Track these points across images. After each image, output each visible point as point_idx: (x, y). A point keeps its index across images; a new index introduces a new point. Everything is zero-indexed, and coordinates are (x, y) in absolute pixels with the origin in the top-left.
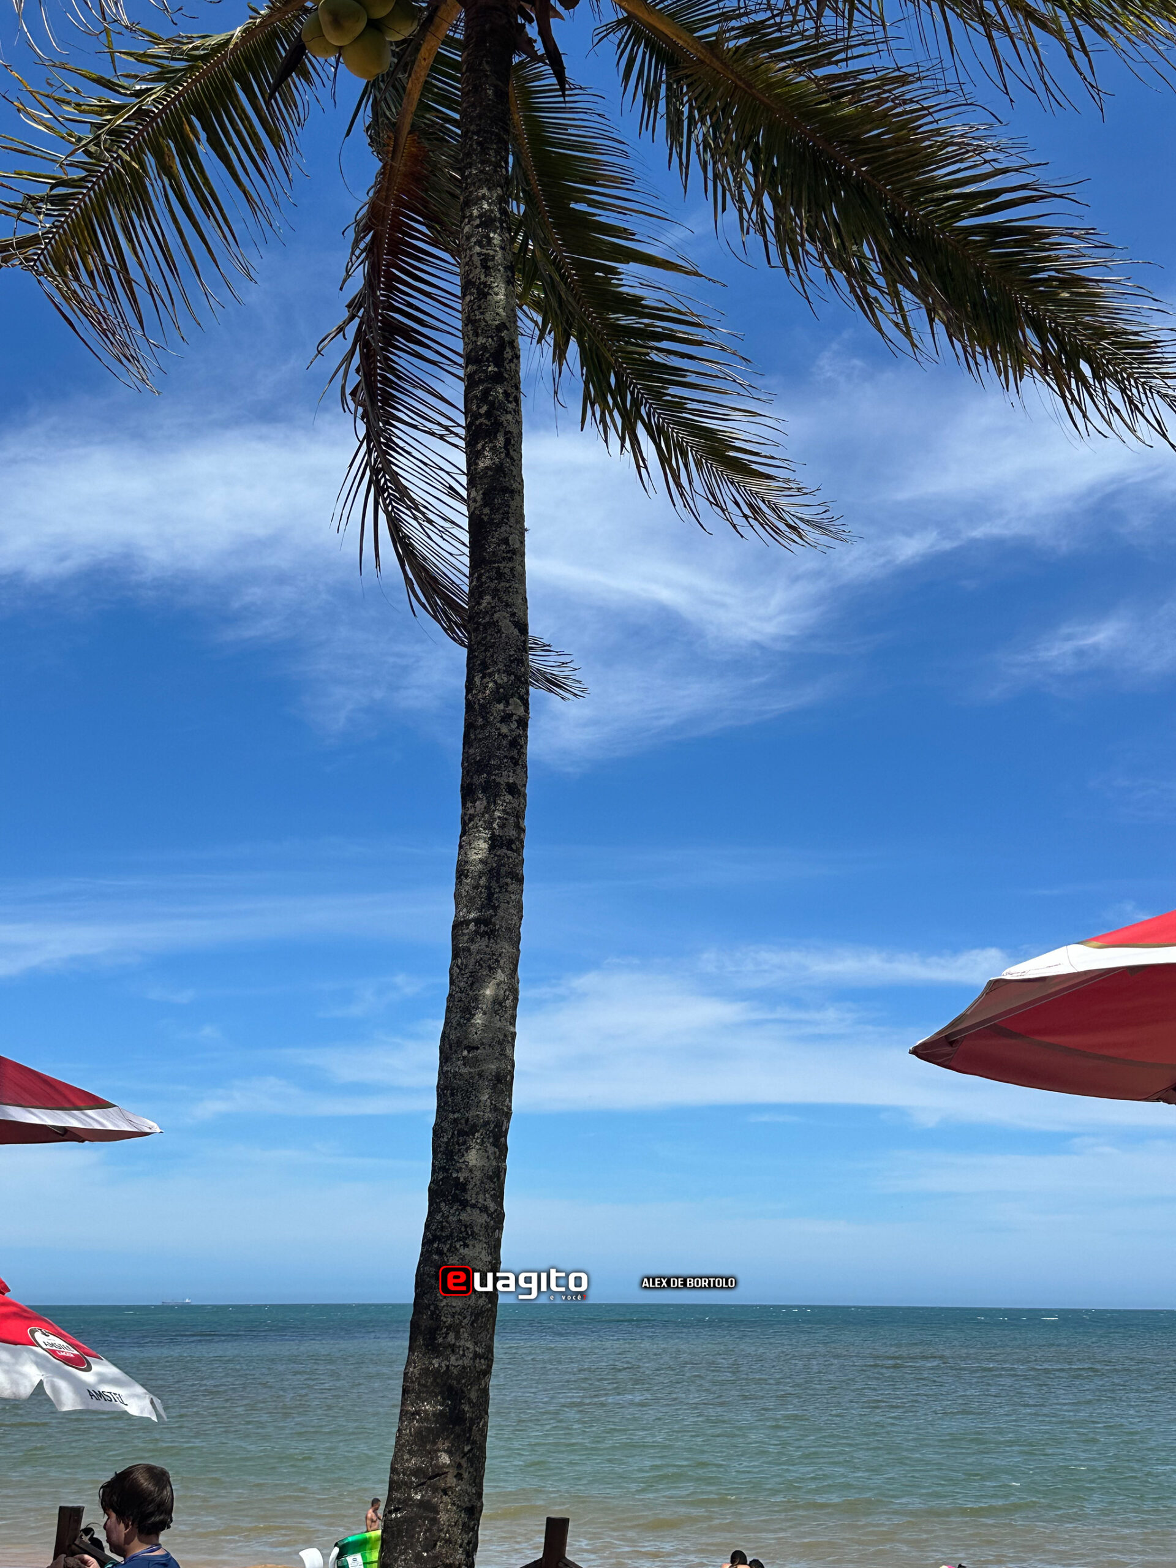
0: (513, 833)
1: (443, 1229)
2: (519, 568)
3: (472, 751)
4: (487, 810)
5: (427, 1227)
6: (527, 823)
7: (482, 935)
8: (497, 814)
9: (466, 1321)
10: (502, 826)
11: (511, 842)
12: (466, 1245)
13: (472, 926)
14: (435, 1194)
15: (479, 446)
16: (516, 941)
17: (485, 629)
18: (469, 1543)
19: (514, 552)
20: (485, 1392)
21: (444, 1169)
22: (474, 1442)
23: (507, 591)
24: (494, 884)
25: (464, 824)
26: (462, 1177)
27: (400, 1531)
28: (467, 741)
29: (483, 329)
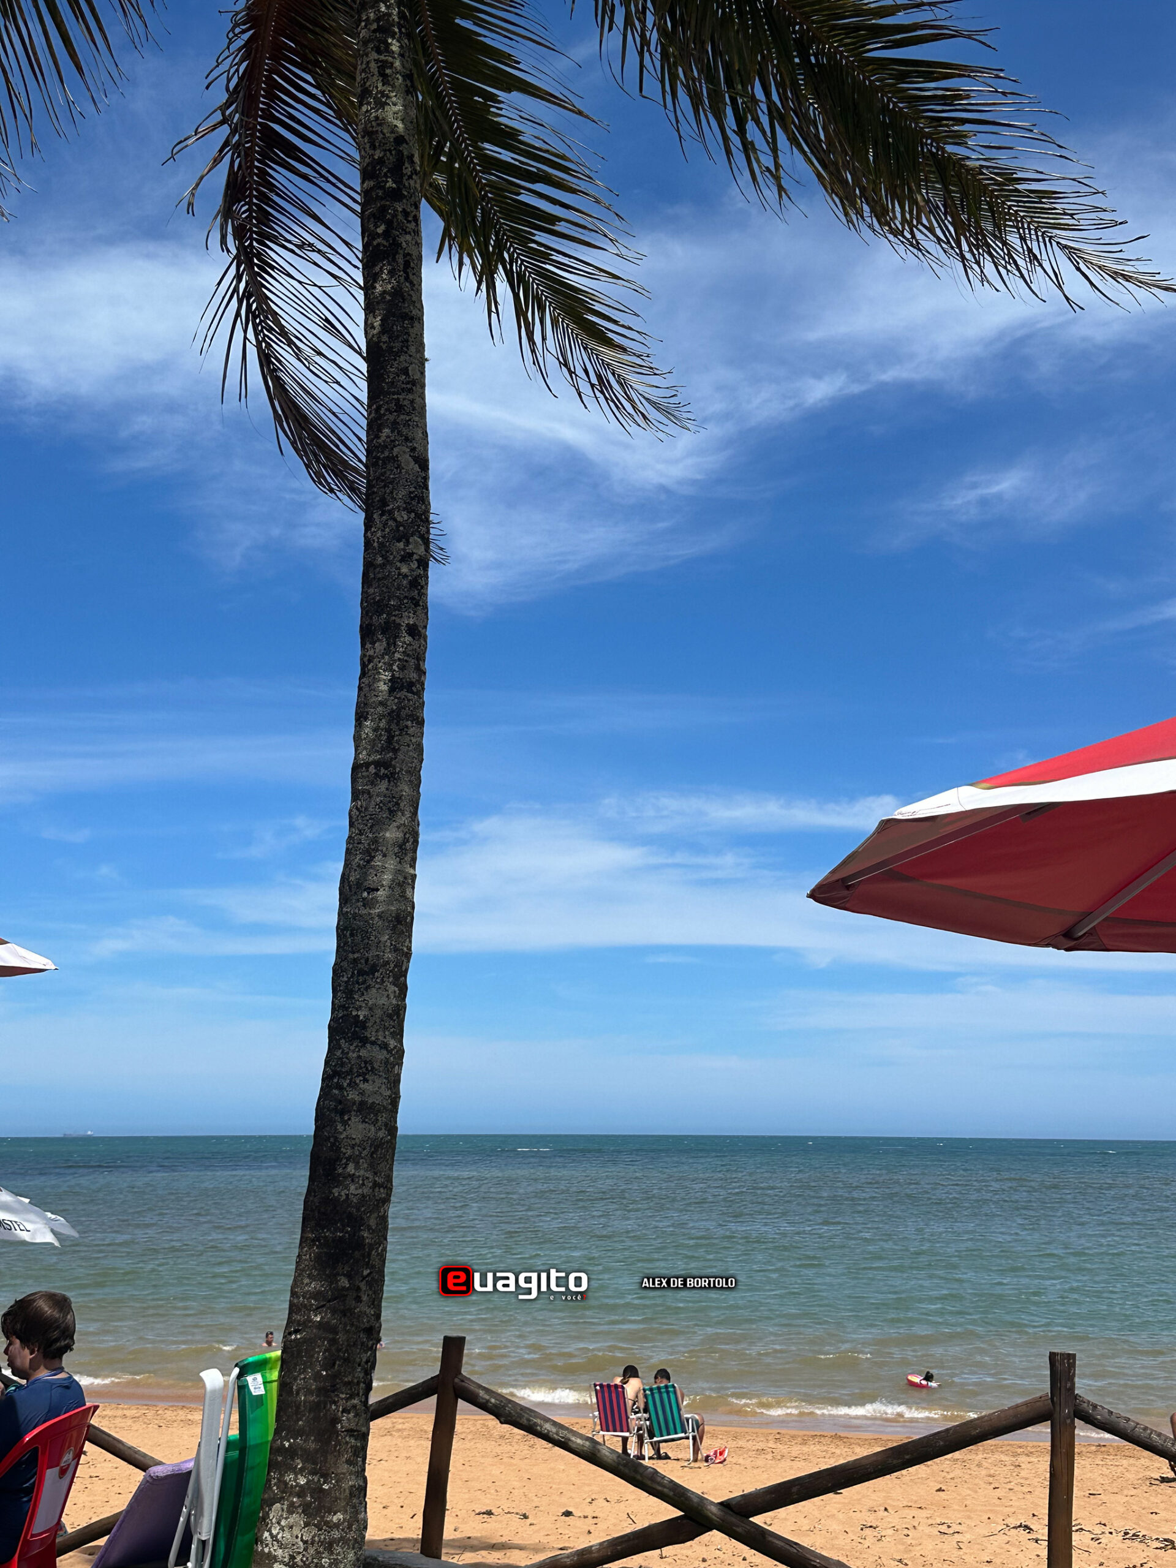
0: (414, 676)
1: (342, 1065)
2: (418, 400)
3: (371, 591)
4: (387, 651)
5: (327, 1063)
6: (427, 665)
7: (382, 778)
8: (397, 655)
9: (365, 1153)
10: (402, 668)
11: (411, 684)
12: (366, 1080)
13: (372, 769)
14: (334, 1030)
15: (377, 269)
16: (416, 784)
17: (384, 463)
18: (367, 1362)
19: (414, 383)
20: (384, 1220)
21: (343, 1007)
22: (373, 1267)
23: (407, 424)
24: (394, 727)
25: (364, 666)
26: (362, 1014)
27: (299, 1352)
28: (366, 581)
29: (380, 142)
